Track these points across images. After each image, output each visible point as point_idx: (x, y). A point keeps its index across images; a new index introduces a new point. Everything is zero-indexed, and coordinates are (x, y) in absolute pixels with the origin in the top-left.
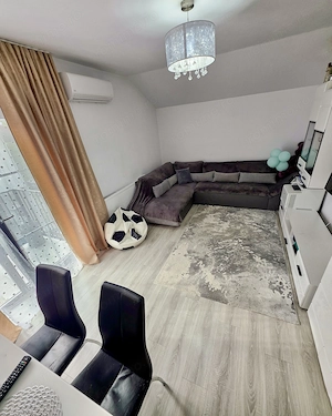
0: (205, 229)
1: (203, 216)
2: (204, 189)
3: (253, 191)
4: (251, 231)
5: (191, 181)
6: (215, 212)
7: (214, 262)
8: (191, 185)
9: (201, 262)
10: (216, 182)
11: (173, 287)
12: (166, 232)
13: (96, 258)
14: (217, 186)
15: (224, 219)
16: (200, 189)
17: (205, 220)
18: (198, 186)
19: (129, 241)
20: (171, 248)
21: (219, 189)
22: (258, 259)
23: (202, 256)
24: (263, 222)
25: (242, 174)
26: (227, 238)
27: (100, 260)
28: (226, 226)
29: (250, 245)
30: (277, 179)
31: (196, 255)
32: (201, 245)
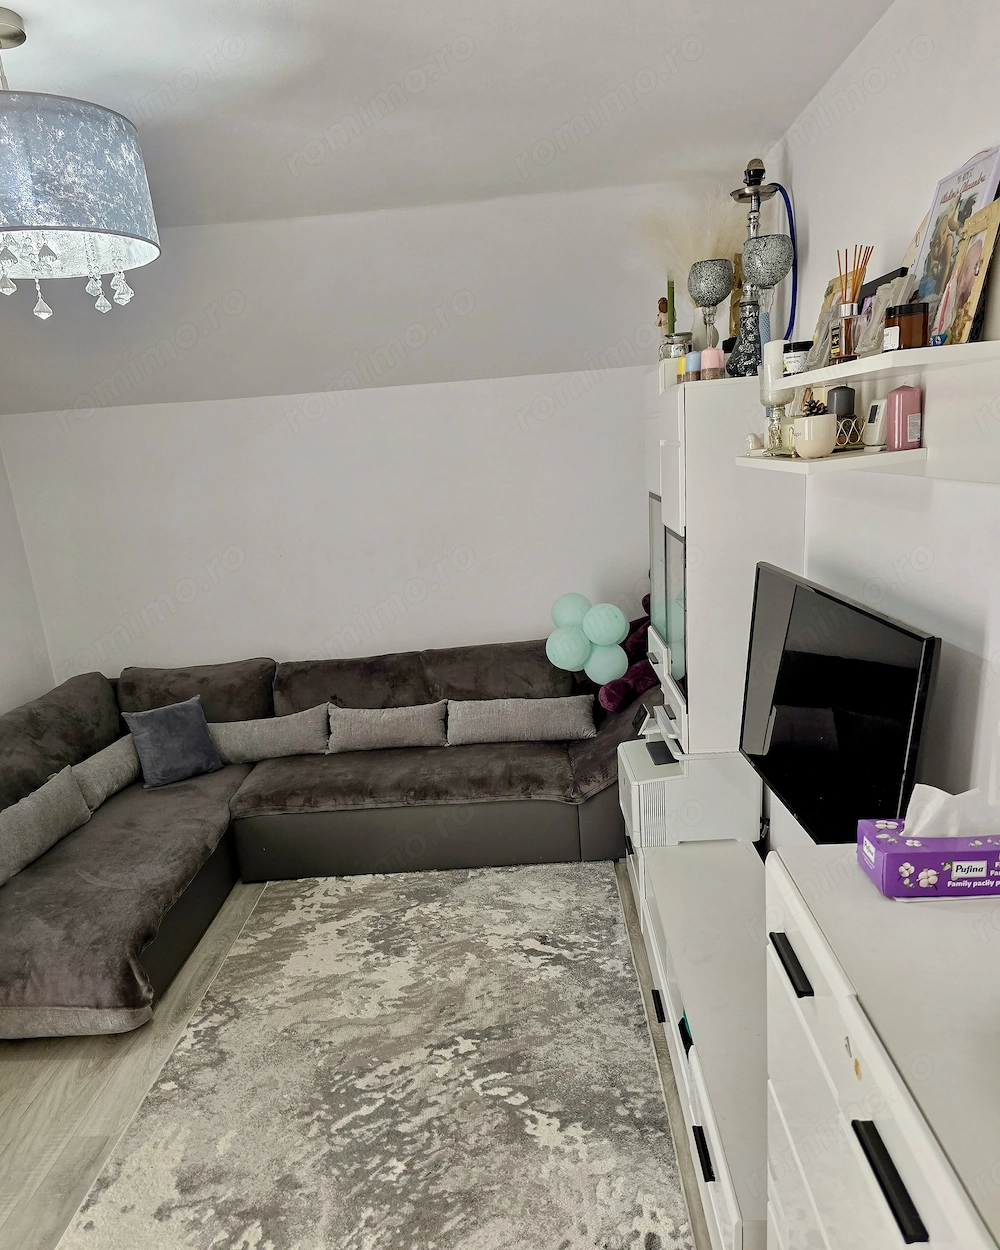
0: (286, 1019)
1: (285, 944)
2: (279, 798)
3: (509, 781)
4: (513, 981)
5: (215, 763)
6: (347, 906)
7: (327, 1210)
8: (215, 786)
10: (346, 754)
14: (345, 773)
15: (388, 940)
16: (259, 800)
17: (296, 965)
18: (251, 782)
20: (80, 1183)
21: (358, 790)
22: (545, 1131)
23: (258, 1190)
24: (567, 924)
25: (455, 707)
26: (402, 1045)
28: (396, 975)
29: (511, 1063)
30: (598, 716)
31: (226, 1192)
32: (262, 1121)
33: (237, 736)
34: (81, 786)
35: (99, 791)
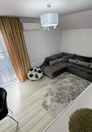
0: (61, 83)
1: (65, 77)
4: (79, 90)
5: (68, 62)
7: (55, 96)
9: (50, 94)
10: (78, 65)
11: (36, 98)
12: (48, 79)
13: (23, 80)
15: (72, 81)
16: (69, 66)
17: (65, 79)
19: (34, 78)
20: (45, 85)
21: (76, 68)
23: (52, 92)
26: (67, 89)
27: (24, 81)
28: (70, 84)
29: (73, 95)
31: (51, 91)
32: (55, 88)
33: (70, 60)
34: (58, 61)
35: (59, 61)
